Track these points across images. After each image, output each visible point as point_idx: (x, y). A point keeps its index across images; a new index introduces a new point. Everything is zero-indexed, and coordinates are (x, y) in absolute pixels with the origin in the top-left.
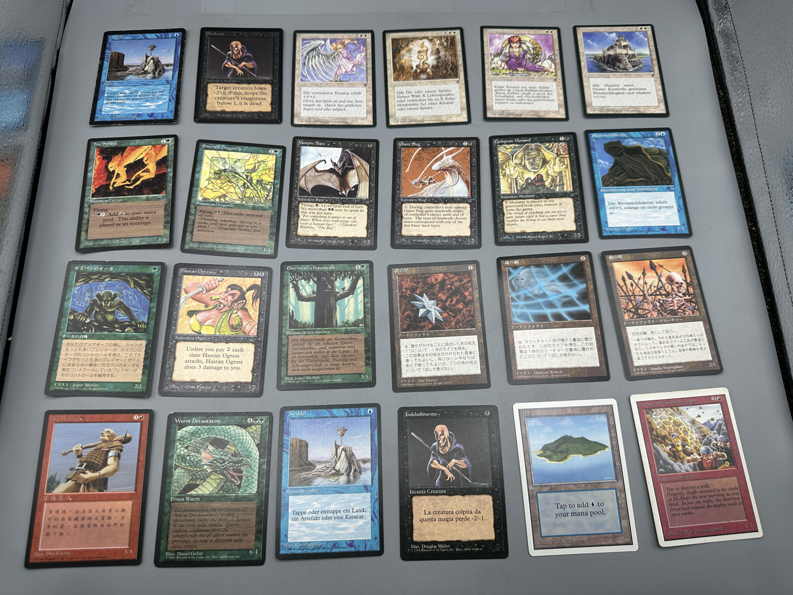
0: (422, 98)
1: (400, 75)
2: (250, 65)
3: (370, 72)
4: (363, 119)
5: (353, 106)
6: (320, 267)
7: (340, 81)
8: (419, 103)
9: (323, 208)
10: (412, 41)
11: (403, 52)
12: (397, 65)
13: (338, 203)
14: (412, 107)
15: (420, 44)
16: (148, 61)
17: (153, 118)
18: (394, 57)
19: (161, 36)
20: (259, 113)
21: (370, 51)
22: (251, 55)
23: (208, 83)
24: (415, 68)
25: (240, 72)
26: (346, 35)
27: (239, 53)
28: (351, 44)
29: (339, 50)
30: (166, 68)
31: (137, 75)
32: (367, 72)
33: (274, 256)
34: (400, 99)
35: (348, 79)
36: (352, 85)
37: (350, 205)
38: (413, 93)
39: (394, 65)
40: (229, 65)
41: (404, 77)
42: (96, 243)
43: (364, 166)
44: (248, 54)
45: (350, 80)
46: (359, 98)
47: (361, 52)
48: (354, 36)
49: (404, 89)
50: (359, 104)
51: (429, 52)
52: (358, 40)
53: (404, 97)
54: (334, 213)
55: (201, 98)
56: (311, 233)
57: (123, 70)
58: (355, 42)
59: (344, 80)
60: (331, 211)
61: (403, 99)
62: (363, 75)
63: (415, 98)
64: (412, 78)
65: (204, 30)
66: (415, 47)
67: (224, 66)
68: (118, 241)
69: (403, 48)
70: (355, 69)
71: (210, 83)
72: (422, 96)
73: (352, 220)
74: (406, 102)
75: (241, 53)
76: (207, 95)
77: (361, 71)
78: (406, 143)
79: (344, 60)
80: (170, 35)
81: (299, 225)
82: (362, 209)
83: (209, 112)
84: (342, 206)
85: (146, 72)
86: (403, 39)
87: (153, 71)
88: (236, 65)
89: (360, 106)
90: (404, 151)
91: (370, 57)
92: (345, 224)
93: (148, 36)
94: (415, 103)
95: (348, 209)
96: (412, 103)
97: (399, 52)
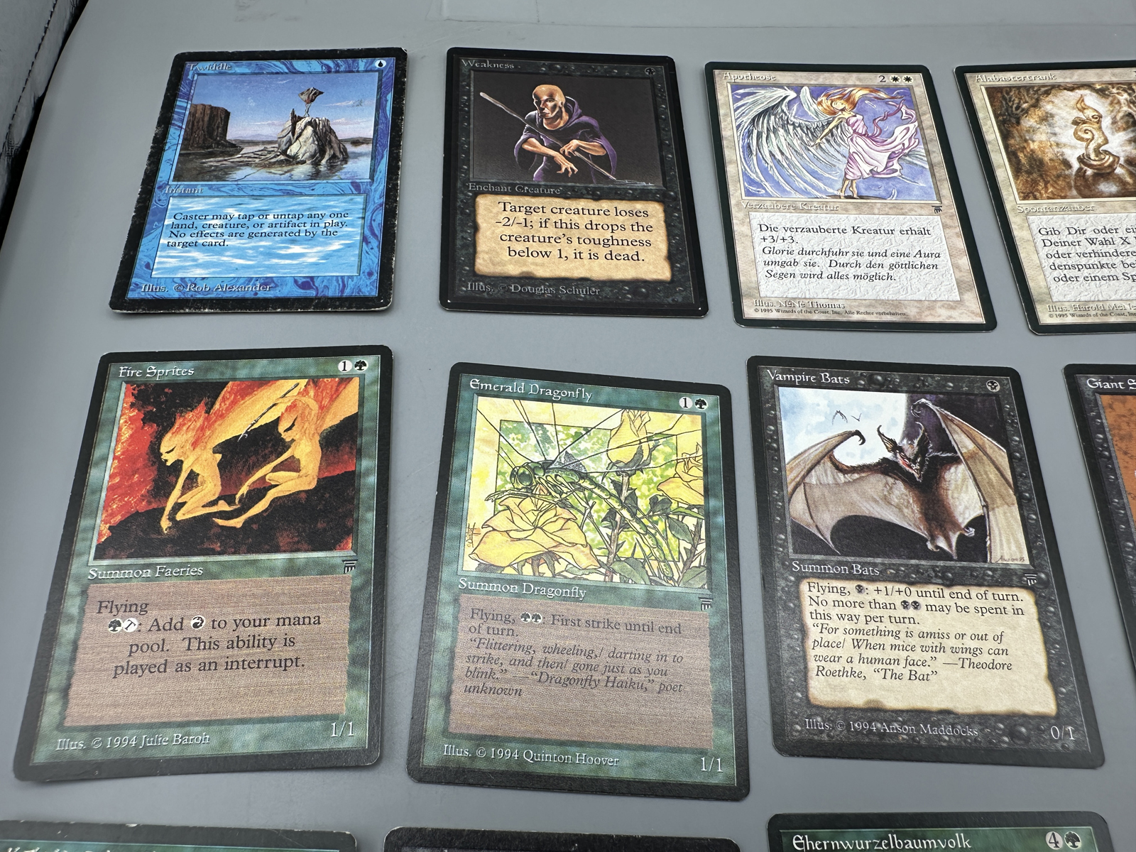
0: (1122, 249)
1: (1035, 183)
2: (596, 147)
3: (942, 173)
4: (952, 306)
5: (914, 267)
6: (914, 837)
7: (861, 197)
8: (1117, 260)
9: (881, 598)
10: (1047, 93)
11: (1029, 122)
12: (1021, 155)
13: (928, 581)
14: (1099, 273)
15: (1073, 102)
16: (298, 130)
17: (311, 293)
18: (1006, 136)
19: (338, 65)
20: (636, 284)
21: (928, 119)
22: (594, 122)
23: (476, 194)
24: (1076, 165)
25: (566, 165)
26: (853, 78)
27: (559, 116)
28: (870, 100)
29: (840, 115)
30: (350, 148)
31: (265, 166)
32: (933, 175)
33: (737, 791)
34: (1053, 250)
35: (882, 192)
36: (899, 210)
37: (975, 591)
38: (1089, 234)
39: (1012, 155)
40: (534, 145)
41: (1051, 189)
42: (96, 744)
43: (989, 451)
44: (584, 118)
45: (890, 195)
46: (926, 244)
47: (902, 122)
48: (875, 79)
49: (1057, 221)
50: (930, 261)
51: (1106, 122)
52: (888, 89)
53: (1064, 244)
54: (927, 621)
55: (460, 235)
56: (856, 696)
57: (223, 154)
58: (882, 95)
59: (871, 193)
60: (911, 612)
61: (1062, 250)
62: (925, 182)
63: (1098, 248)
64: (1074, 192)
65: (455, 56)
66: (1062, 107)
67: (522, 150)
68: (177, 734)
69: (1026, 112)
70: (896, 166)
71: (483, 193)
72: (1118, 241)
73: (990, 644)
74: (1074, 260)
75: (565, 116)
76: (476, 228)
77: (917, 173)
78: (1109, 381)
79: (859, 140)
80: (362, 64)
81: (813, 665)
82: (1018, 605)
83: (483, 278)
84: (947, 592)
85: (292, 161)
86: (1018, 88)
87: (312, 156)
88: (556, 148)
89: (935, 266)
90: (1111, 406)
91: (932, 133)
92: (969, 659)
93: (299, 65)
94: (1104, 261)
95: (972, 604)
96: (1094, 260)
97: (1018, 123)
